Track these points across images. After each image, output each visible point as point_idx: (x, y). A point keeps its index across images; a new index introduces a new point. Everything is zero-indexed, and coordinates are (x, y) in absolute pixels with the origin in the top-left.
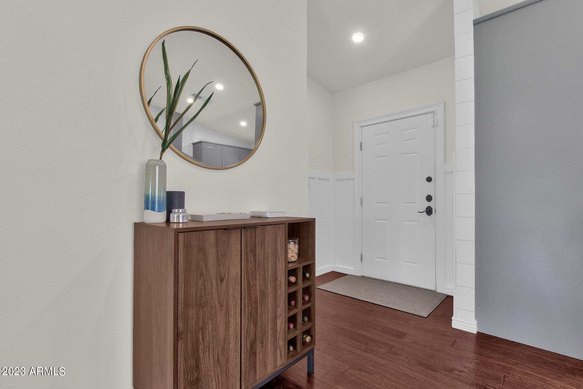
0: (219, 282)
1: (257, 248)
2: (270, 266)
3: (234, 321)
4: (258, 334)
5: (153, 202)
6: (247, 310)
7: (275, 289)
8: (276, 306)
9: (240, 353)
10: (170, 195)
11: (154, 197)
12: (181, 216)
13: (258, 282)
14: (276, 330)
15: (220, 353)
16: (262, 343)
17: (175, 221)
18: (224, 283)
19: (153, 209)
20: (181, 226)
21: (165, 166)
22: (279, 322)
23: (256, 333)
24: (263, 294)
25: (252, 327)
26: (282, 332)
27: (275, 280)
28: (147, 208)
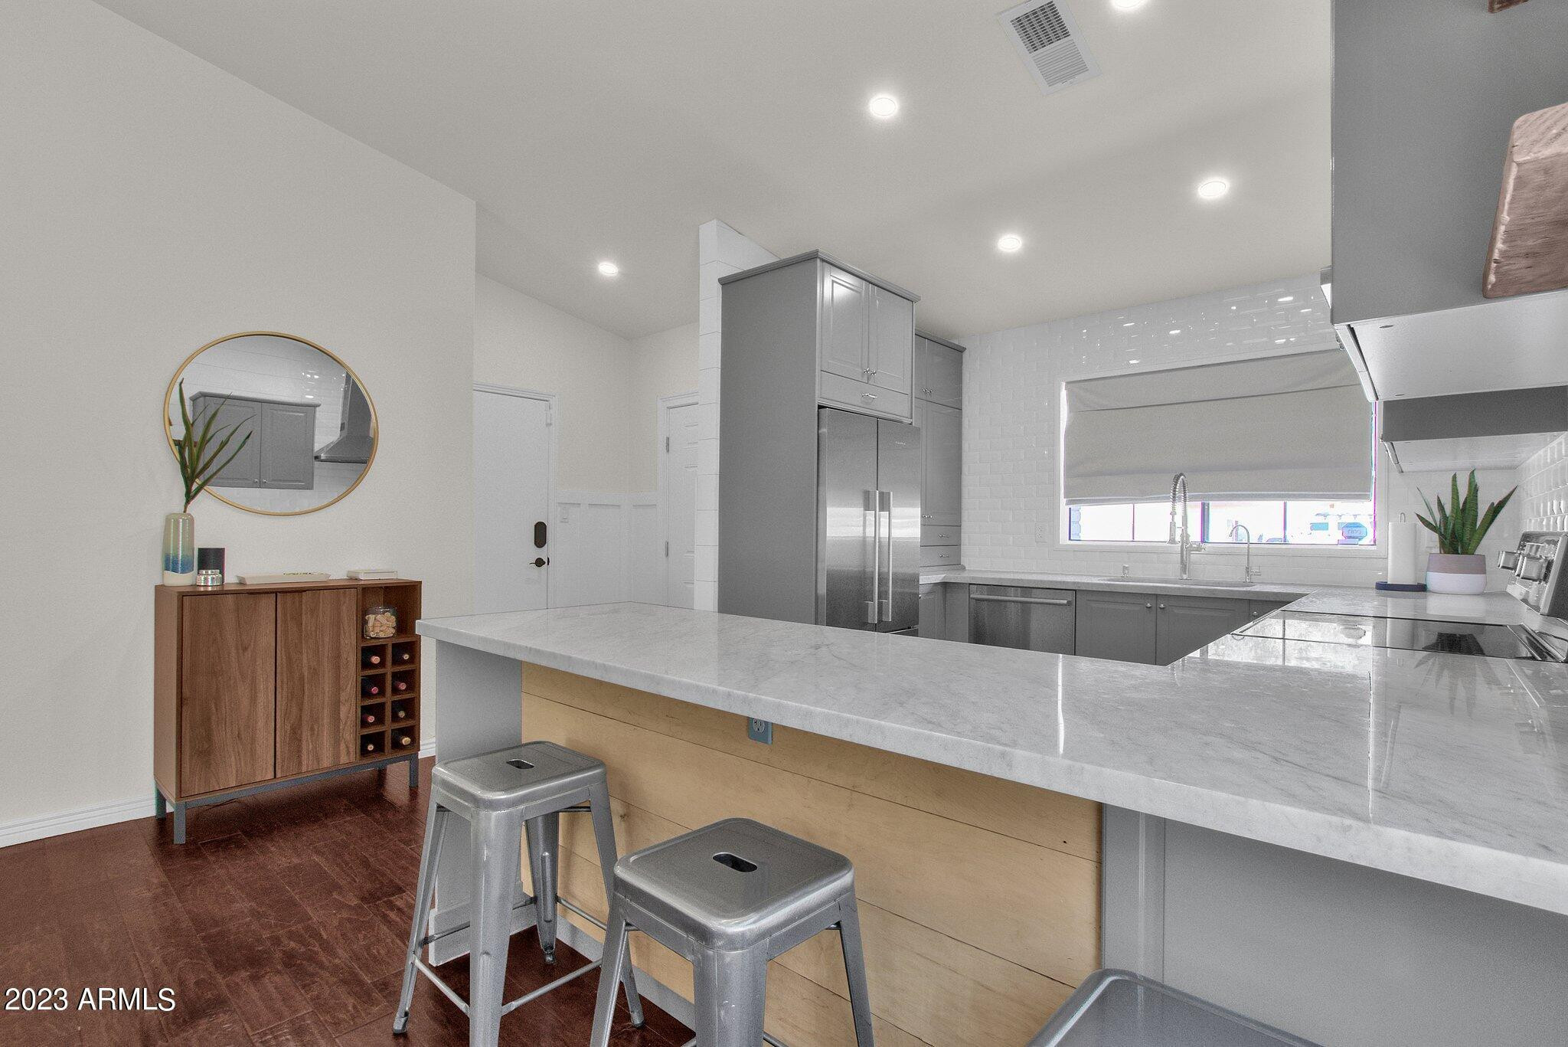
0: (241, 651)
1: (304, 617)
2: (327, 639)
3: (265, 697)
4: (305, 718)
5: (175, 563)
6: (285, 686)
7: (337, 668)
8: (338, 688)
9: (273, 734)
10: (203, 552)
11: (176, 556)
12: (210, 577)
13: (305, 656)
14: (339, 719)
15: (242, 729)
16: (312, 729)
17: (202, 584)
18: (249, 654)
19: (175, 570)
20: (210, 589)
21: (192, 521)
22: (344, 710)
23: (301, 716)
24: (315, 672)
25: (295, 710)
26: (349, 723)
27: (337, 657)
28: (167, 569)
